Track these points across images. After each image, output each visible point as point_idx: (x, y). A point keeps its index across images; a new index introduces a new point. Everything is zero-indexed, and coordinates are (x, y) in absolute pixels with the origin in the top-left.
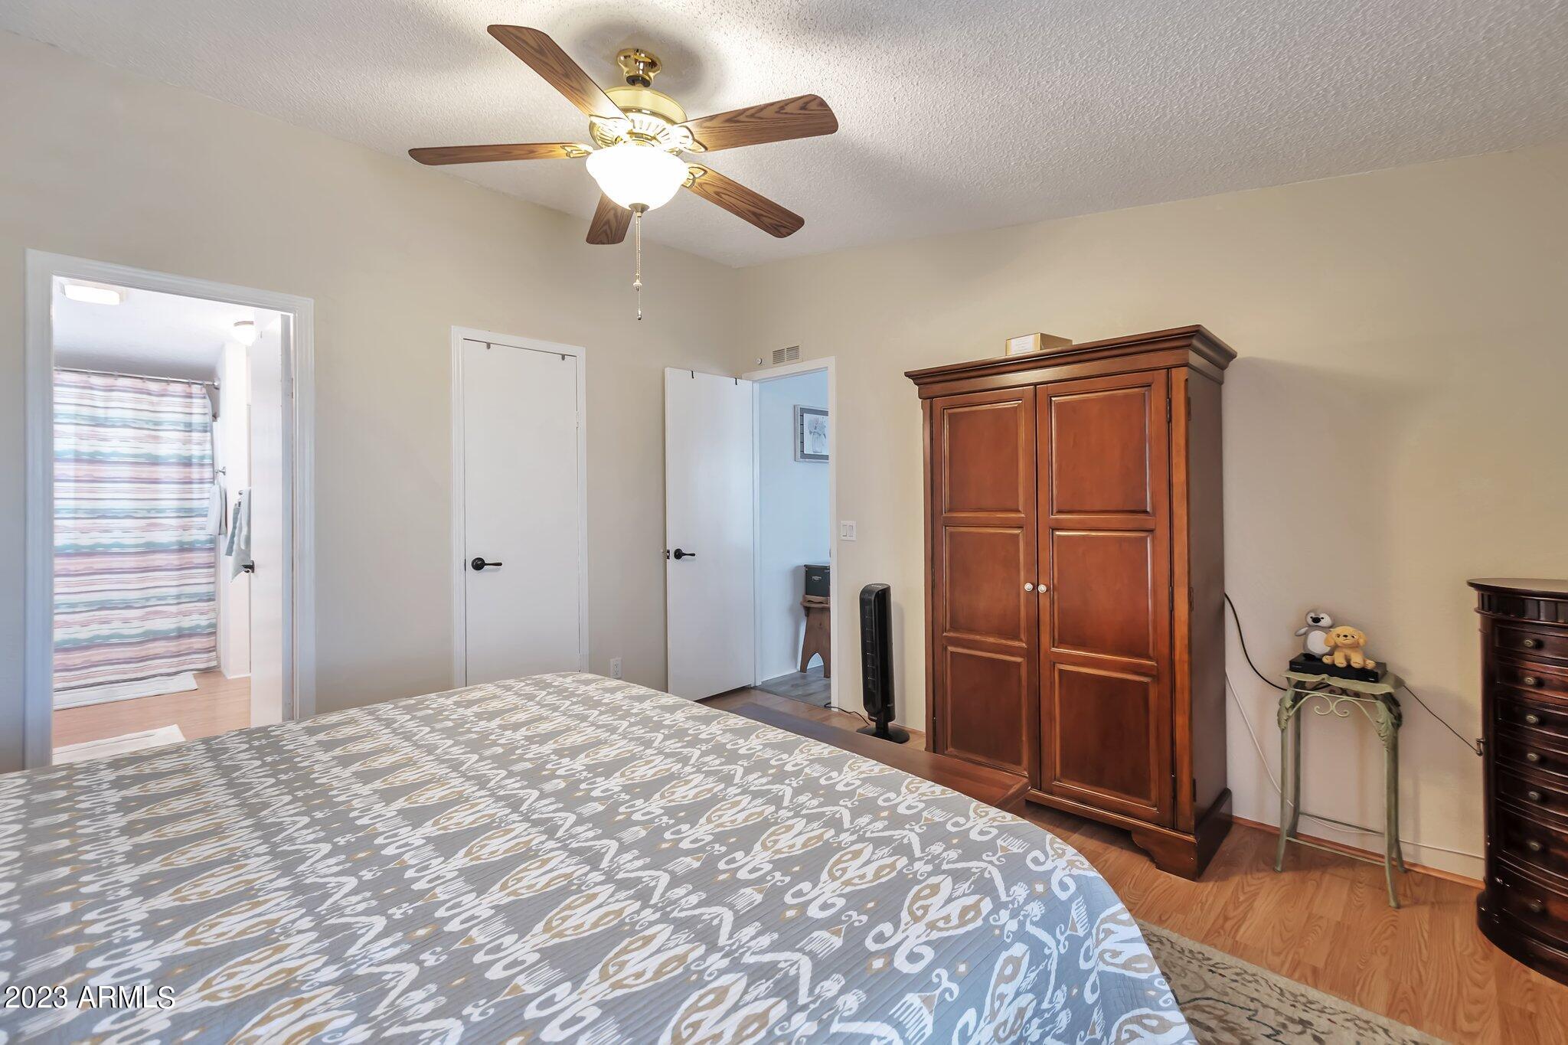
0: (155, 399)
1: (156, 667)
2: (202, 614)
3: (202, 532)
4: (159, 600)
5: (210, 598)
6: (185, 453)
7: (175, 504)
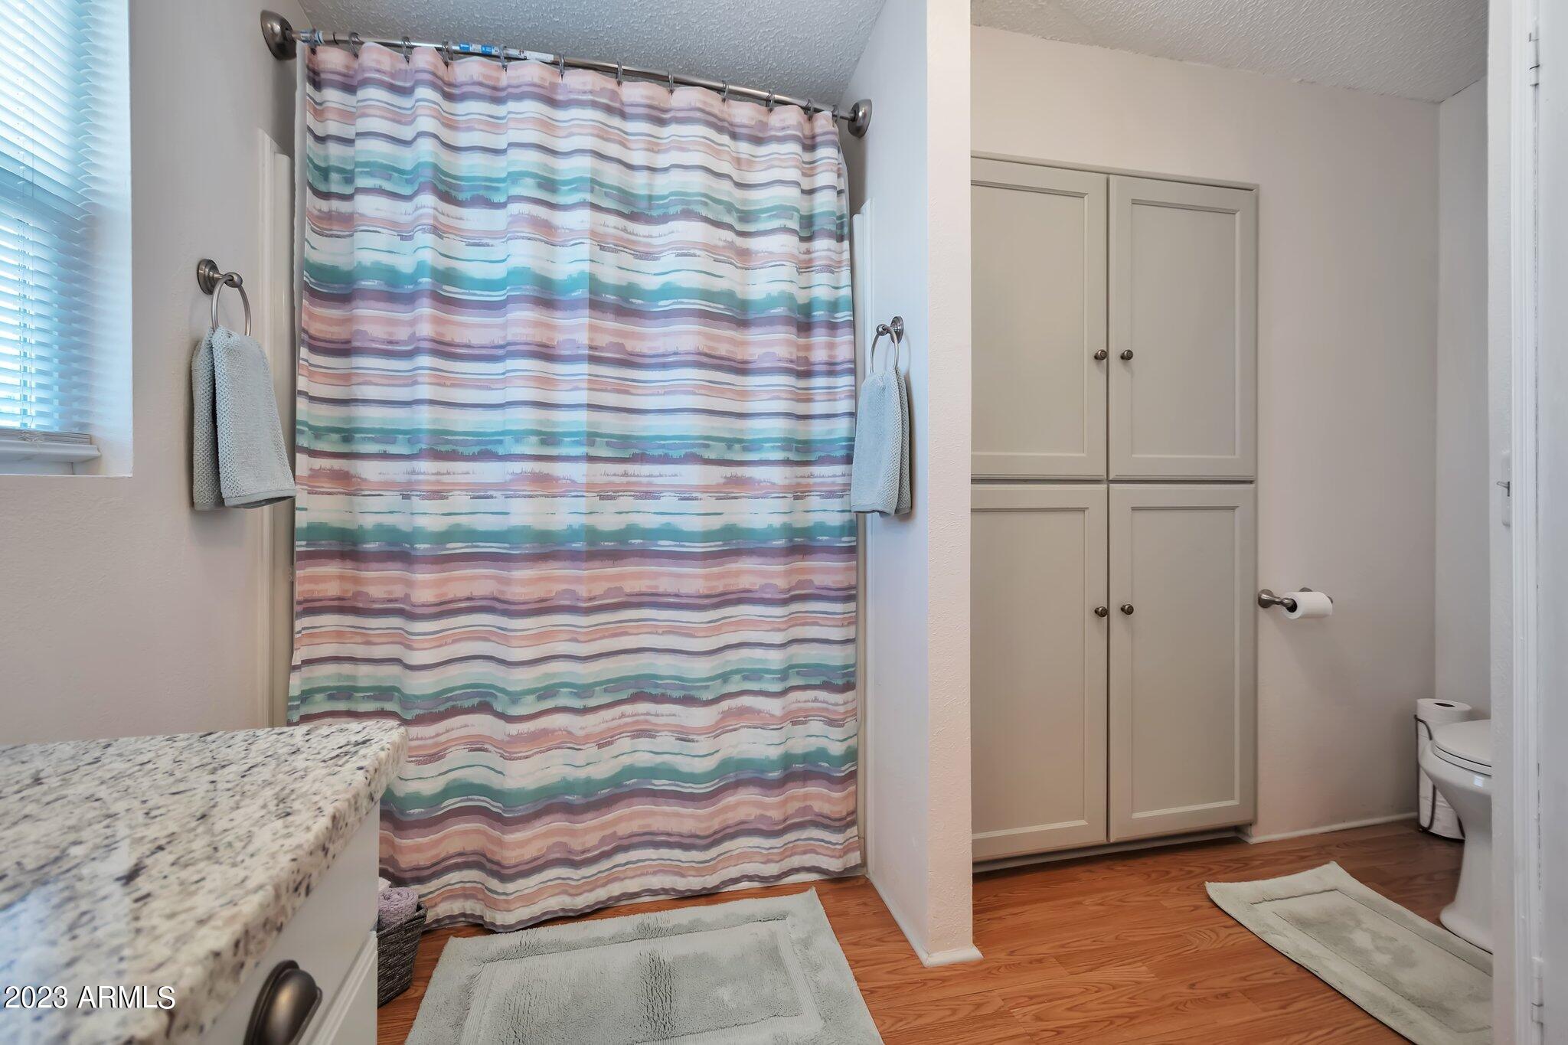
0: (744, 148)
1: (744, 857)
2: (831, 723)
3: (836, 504)
4: (745, 678)
5: (846, 681)
6: (802, 298)
7: (777, 427)
